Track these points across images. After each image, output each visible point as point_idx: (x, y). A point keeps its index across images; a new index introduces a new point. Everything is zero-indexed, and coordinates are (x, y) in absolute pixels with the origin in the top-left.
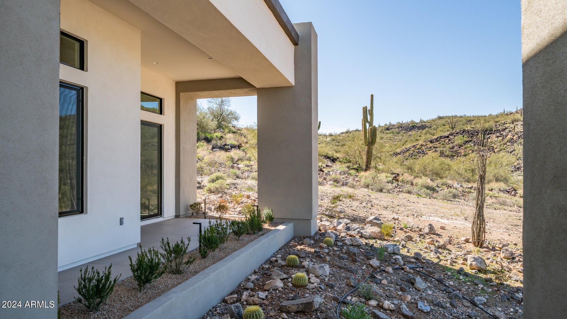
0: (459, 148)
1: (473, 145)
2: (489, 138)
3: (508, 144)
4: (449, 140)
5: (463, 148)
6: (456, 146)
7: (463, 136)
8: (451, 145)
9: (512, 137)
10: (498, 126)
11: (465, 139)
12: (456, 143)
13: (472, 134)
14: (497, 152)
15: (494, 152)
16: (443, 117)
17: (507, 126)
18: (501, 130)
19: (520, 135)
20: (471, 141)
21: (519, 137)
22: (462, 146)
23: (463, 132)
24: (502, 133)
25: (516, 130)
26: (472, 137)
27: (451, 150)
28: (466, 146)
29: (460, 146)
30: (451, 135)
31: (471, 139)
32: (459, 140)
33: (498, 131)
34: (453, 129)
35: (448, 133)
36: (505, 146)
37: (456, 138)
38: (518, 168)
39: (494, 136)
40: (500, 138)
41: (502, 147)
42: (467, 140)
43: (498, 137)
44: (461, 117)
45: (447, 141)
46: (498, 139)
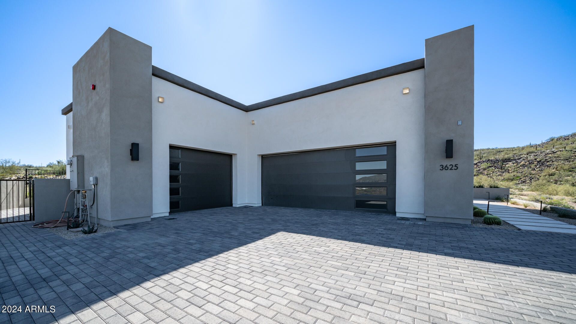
0: (484, 170)
1: (494, 168)
2: (507, 164)
3: (521, 167)
4: (477, 166)
5: (486, 170)
6: (482, 169)
7: (488, 163)
8: (478, 169)
9: (524, 163)
10: (515, 157)
11: (488, 165)
12: (482, 167)
13: (494, 162)
14: (511, 172)
15: (509, 173)
16: (478, 149)
17: (522, 156)
18: (517, 159)
19: (531, 162)
20: (494, 166)
21: (530, 163)
22: (486, 169)
23: (488, 161)
24: (517, 161)
25: (528, 159)
26: (494, 164)
27: (478, 172)
28: (489, 169)
29: (484, 169)
30: (479, 163)
31: (493, 165)
32: (484, 165)
33: (515, 160)
34: (481, 159)
35: (477, 162)
36: (518, 168)
37: (482, 164)
38: (523, 182)
39: (510, 163)
40: (515, 164)
41: (516, 170)
42: (490, 165)
43: (514, 163)
44: (493, 149)
45: (476, 166)
46: (514, 165)
